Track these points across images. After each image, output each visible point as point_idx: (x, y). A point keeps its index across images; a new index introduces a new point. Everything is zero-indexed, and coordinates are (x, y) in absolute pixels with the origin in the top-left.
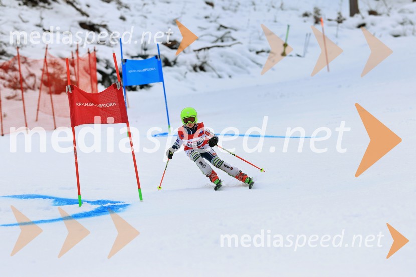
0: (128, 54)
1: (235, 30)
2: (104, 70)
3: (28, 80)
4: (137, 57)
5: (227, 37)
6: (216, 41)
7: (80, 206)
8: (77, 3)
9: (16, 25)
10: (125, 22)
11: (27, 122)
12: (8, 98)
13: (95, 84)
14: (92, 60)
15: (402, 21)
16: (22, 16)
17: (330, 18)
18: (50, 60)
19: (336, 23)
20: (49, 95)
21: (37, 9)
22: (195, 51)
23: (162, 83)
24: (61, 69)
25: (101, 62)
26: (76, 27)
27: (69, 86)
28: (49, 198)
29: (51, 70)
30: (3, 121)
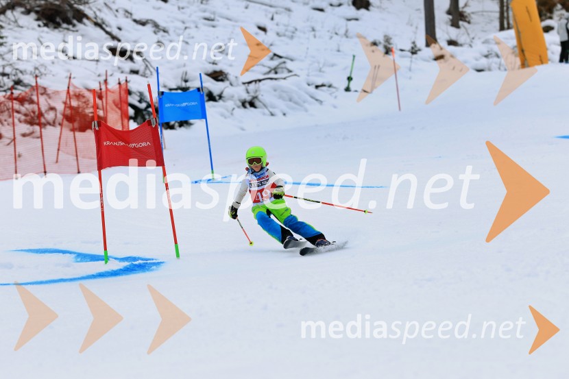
0: (165, 86)
1: (292, 60)
2: (137, 104)
3: (48, 114)
4: (176, 89)
6: (270, 72)
7: (106, 263)
8: (107, 26)
11: (46, 163)
12: (24, 135)
13: (126, 121)
14: (123, 93)
15: (486, 53)
16: (41, 39)
17: (403, 48)
18: (73, 91)
19: (410, 54)
20: (72, 133)
21: (60, 31)
22: (244, 83)
23: (205, 120)
24: (86, 103)
25: (133, 95)
27: (96, 122)
28: (70, 253)
29: (74, 103)
30: (18, 162)
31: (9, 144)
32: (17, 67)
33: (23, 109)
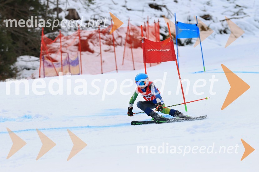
1: (246, 8)
2: (164, 33)
3: (118, 40)
5: (241, 12)
6: (234, 15)
9: (110, 6)
10: (177, 4)
11: (118, 65)
12: (106, 51)
14: (157, 28)
18: (131, 27)
20: (130, 49)
22: (221, 21)
24: (138, 33)
25: (162, 29)
26: (147, 7)
29: (131, 34)
30: (103, 65)
31: (98, 56)
32: (101, 15)
33: (105, 37)
